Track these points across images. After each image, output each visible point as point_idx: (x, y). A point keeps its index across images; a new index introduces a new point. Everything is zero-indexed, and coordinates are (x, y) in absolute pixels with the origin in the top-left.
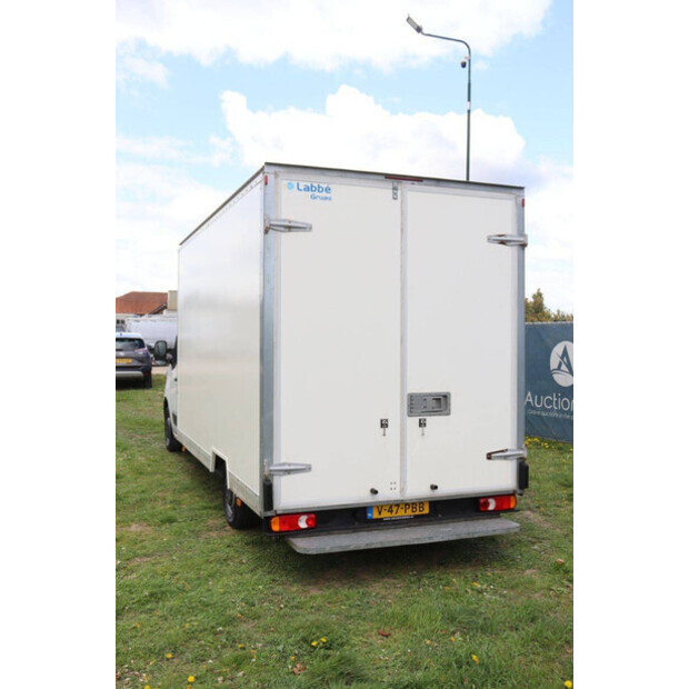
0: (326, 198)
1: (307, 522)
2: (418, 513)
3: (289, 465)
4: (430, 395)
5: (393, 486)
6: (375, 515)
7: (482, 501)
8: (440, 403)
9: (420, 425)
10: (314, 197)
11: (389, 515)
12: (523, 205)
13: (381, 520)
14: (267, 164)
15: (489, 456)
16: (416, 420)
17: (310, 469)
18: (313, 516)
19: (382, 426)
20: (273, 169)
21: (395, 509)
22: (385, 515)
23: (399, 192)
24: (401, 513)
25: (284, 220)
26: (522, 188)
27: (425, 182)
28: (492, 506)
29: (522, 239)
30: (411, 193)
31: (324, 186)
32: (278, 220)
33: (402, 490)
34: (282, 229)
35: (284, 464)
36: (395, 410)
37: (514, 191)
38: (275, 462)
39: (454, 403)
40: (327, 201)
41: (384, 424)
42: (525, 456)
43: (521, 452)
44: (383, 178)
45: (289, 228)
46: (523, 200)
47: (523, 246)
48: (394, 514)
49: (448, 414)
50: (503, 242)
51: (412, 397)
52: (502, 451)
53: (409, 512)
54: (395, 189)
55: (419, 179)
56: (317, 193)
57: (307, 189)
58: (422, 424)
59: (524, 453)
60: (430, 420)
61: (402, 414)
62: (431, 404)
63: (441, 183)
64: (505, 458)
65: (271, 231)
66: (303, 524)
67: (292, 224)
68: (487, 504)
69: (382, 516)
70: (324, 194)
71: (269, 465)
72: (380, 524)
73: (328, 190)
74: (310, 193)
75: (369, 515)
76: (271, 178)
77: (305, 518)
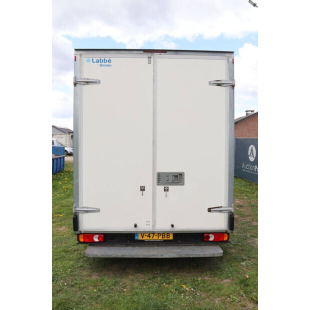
0: (108, 66)
1: (98, 238)
2: (166, 239)
3: (88, 208)
4: (171, 173)
5: (148, 223)
6: (140, 238)
7: (205, 235)
8: (178, 178)
9: (165, 190)
10: (101, 66)
11: (148, 238)
12: (233, 63)
13: (143, 241)
14: (76, 50)
15: (209, 210)
16: (162, 187)
17: (99, 211)
18: (102, 236)
19: (141, 190)
20: (79, 52)
21: (152, 235)
22: (146, 238)
23: (152, 59)
24: (155, 238)
25: (85, 79)
26: (232, 52)
27: (168, 53)
28: (212, 238)
29: (231, 82)
30: (159, 59)
31: (107, 59)
32: (81, 79)
33: (153, 226)
34: (83, 83)
35: (84, 207)
36: (149, 181)
37: (227, 55)
38: (80, 206)
39: (187, 178)
40: (109, 67)
41: (143, 189)
42: (233, 211)
43: (231, 209)
44: (142, 52)
45: (87, 83)
46: (233, 59)
47: (233, 86)
48: (151, 238)
49: (183, 185)
50: (219, 85)
51: (159, 175)
52: (219, 207)
53: (161, 238)
54: (149, 58)
55: (165, 51)
56: (103, 63)
57: (98, 61)
58: (166, 190)
59: (232, 209)
60: (171, 187)
61: (153, 184)
62: (171, 179)
63: (179, 53)
64: (220, 211)
65: (77, 85)
66: (96, 240)
67: (89, 81)
68: (209, 237)
69: (143, 239)
70: (107, 63)
71: (76, 207)
72: (142, 243)
73: (110, 61)
74: (100, 63)
75: (136, 238)
76: (78, 57)
77: (97, 236)
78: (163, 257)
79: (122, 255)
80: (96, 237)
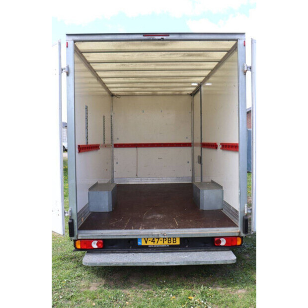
1: (97, 244)
2: (172, 244)
6: (143, 243)
7: (216, 239)
11: (152, 243)
12: (245, 45)
13: (147, 247)
18: (102, 241)
20: (71, 38)
21: (156, 240)
22: (150, 243)
24: (160, 243)
26: (244, 34)
27: (171, 36)
28: (223, 242)
37: (237, 36)
44: (142, 36)
46: (245, 42)
48: (155, 244)
53: (166, 243)
55: (167, 34)
65: (70, 74)
66: (95, 246)
68: (220, 242)
69: (147, 244)
71: (71, 211)
72: (146, 249)
75: (139, 243)
76: (70, 43)
77: (96, 242)
78: (168, 265)
79: (124, 263)
80: (94, 243)
